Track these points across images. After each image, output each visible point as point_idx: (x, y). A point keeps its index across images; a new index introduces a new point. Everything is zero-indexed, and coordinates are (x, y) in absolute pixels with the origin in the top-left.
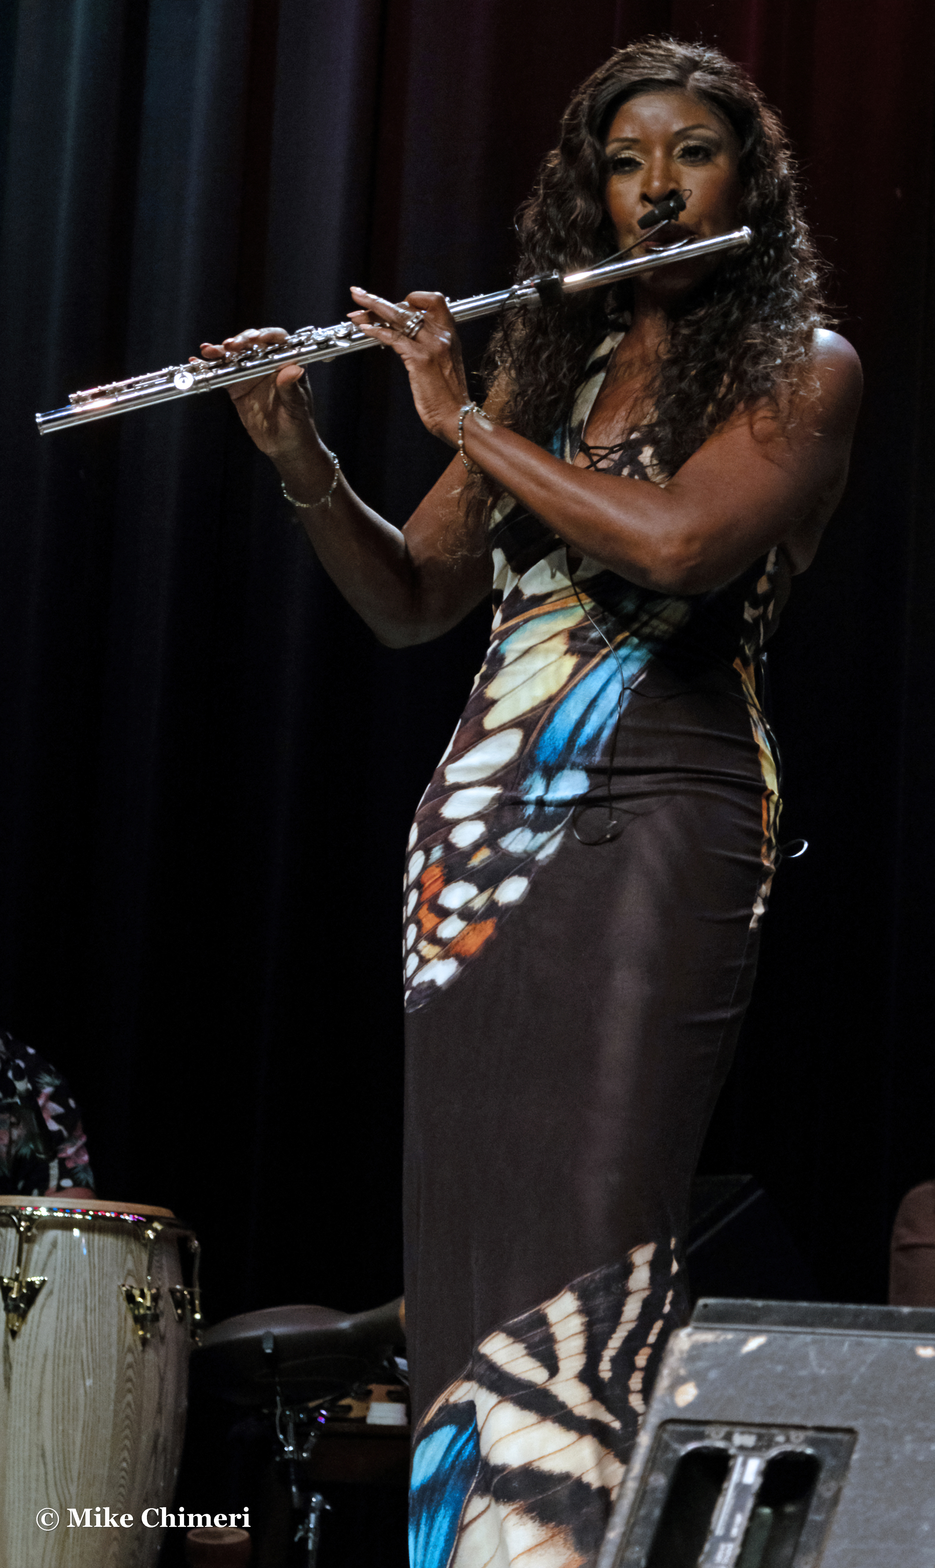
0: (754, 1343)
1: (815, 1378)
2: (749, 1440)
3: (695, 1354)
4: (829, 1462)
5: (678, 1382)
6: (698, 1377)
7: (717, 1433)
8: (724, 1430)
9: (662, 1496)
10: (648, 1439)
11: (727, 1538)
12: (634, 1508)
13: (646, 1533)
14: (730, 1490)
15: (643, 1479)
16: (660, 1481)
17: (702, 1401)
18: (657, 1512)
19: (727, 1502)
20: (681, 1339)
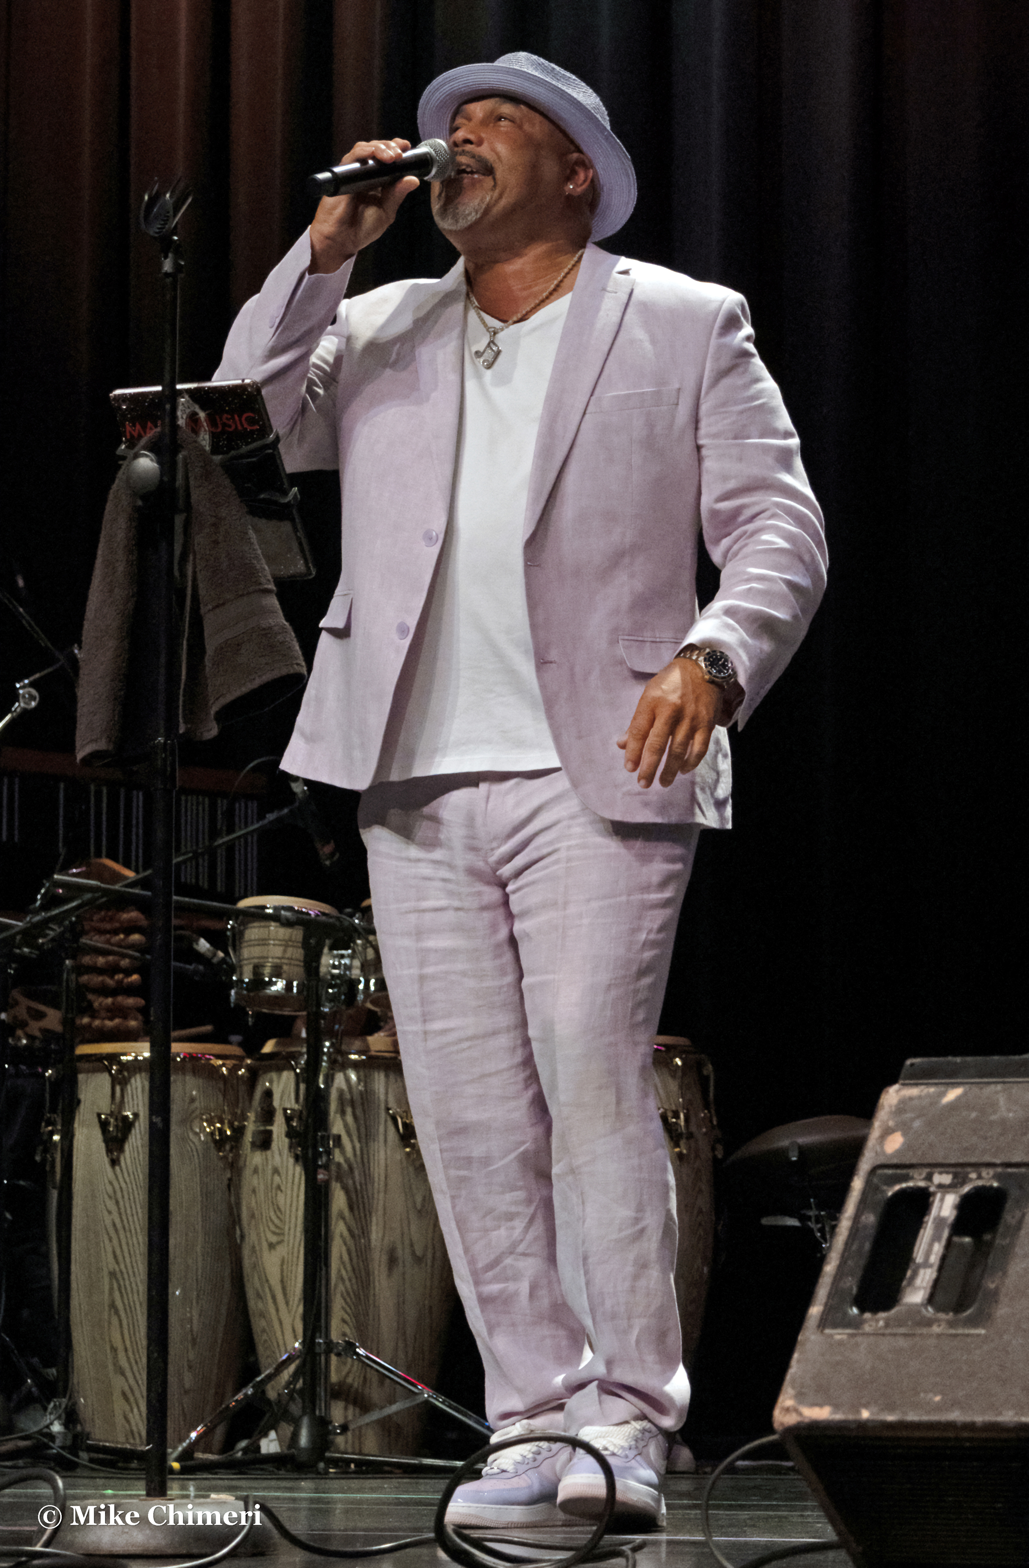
0: (953, 1094)
1: (1003, 1121)
2: (946, 1178)
3: (901, 1108)
4: (1013, 1193)
5: (887, 1132)
6: (904, 1127)
7: (920, 1174)
8: (925, 1171)
9: (872, 1232)
10: (857, 1184)
11: (926, 1264)
12: (848, 1244)
13: (858, 1265)
14: (930, 1222)
15: (856, 1218)
16: (870, 1219)
17: (907, 1147)
18: (867, 1246)
19: (927, 1233)
20: (892, 1096)
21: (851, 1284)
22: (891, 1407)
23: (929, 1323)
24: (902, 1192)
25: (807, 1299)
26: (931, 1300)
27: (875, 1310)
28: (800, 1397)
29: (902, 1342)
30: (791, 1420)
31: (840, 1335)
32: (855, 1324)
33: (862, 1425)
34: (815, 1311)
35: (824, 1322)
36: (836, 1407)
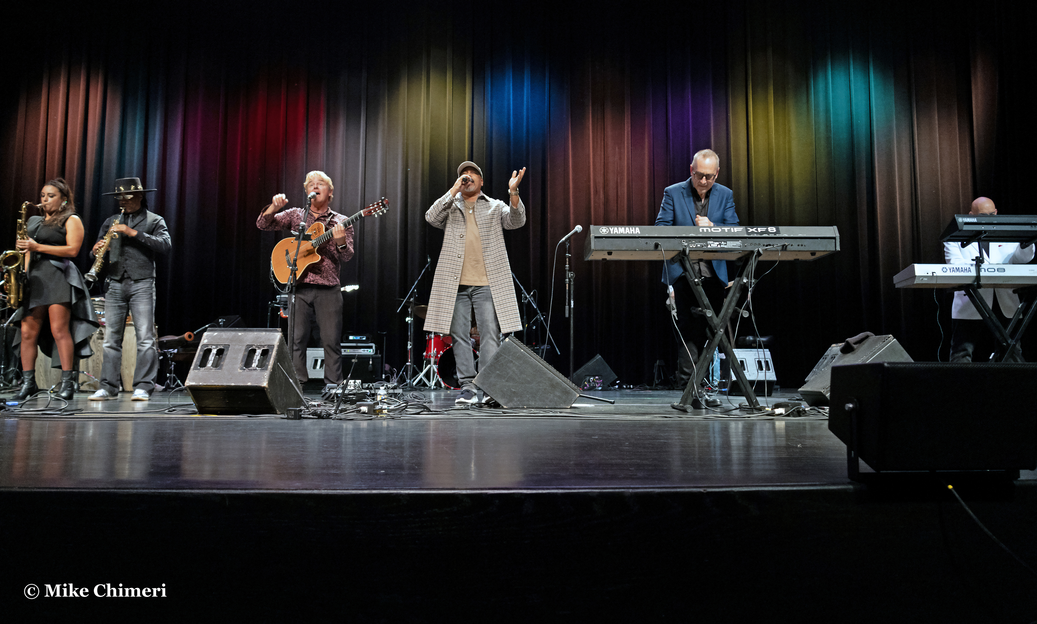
0: (216, 334)
1: (224, 338)
2: (215, 347)
3: (207, 336)
4: (226, 349)
5: (205, 339)
6: (207, 339)
7: (210, 346)
9: (202, 355)
10: (199, 347)
11: (211, 360)
12: (198, 357)
13: (200, 360)
14: (212, 353)
15: (199, 353)
16: (202, 353)
17: (208, 342)
18: (201, 357)
19: (211, 355)
20: (205, 334)
21: (198, 363)
22: (205, 383)
23: (211, 369)
24: (207, 349)
25: (191, 366)
26: (212, 366)
27: (202, 367)
28: (189, 381)
29: (207, 372)
30: (188, 385)
31: (196, 371)
32: (199, 369)
33: (200, 385)
34: (192, 367)
35: (194, 369)
36: (196, 382)
